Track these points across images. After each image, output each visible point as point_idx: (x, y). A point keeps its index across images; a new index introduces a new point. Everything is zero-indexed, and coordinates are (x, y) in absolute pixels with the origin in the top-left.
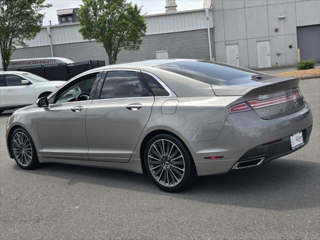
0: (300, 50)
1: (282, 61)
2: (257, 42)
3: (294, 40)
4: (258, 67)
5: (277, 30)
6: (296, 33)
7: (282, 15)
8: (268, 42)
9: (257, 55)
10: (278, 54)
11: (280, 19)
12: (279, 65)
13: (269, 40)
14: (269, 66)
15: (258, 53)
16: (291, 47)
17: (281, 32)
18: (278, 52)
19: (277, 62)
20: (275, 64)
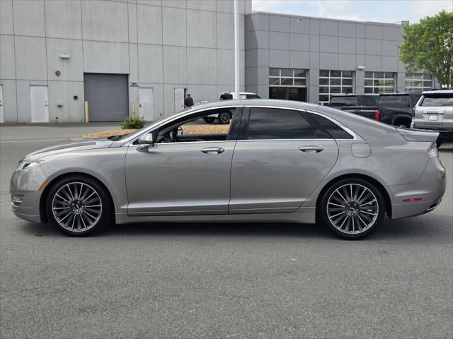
0: (89, 103)
1: (63, 116)
2: (31, 85)
3: (79, 90)
4: (30, 120)
5: (58, 73)
6: (82, 80)
7: (65, 54)
8: (46, 88)
9: (30, 104)
10: (60, 106)
11: (63, 58)
12: (60, 121)
13: (47, 86)
14: (47, 120)
15: (32, 101)
16: (76, 98)
17: (64, 76)
18: (60, 102)
19: (57, 116)
20: (54, 119)
